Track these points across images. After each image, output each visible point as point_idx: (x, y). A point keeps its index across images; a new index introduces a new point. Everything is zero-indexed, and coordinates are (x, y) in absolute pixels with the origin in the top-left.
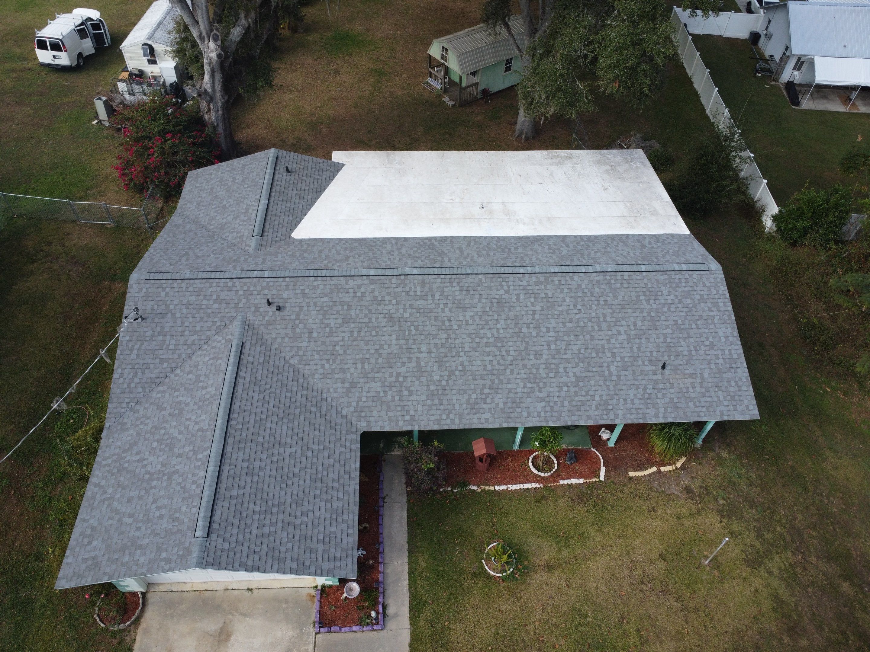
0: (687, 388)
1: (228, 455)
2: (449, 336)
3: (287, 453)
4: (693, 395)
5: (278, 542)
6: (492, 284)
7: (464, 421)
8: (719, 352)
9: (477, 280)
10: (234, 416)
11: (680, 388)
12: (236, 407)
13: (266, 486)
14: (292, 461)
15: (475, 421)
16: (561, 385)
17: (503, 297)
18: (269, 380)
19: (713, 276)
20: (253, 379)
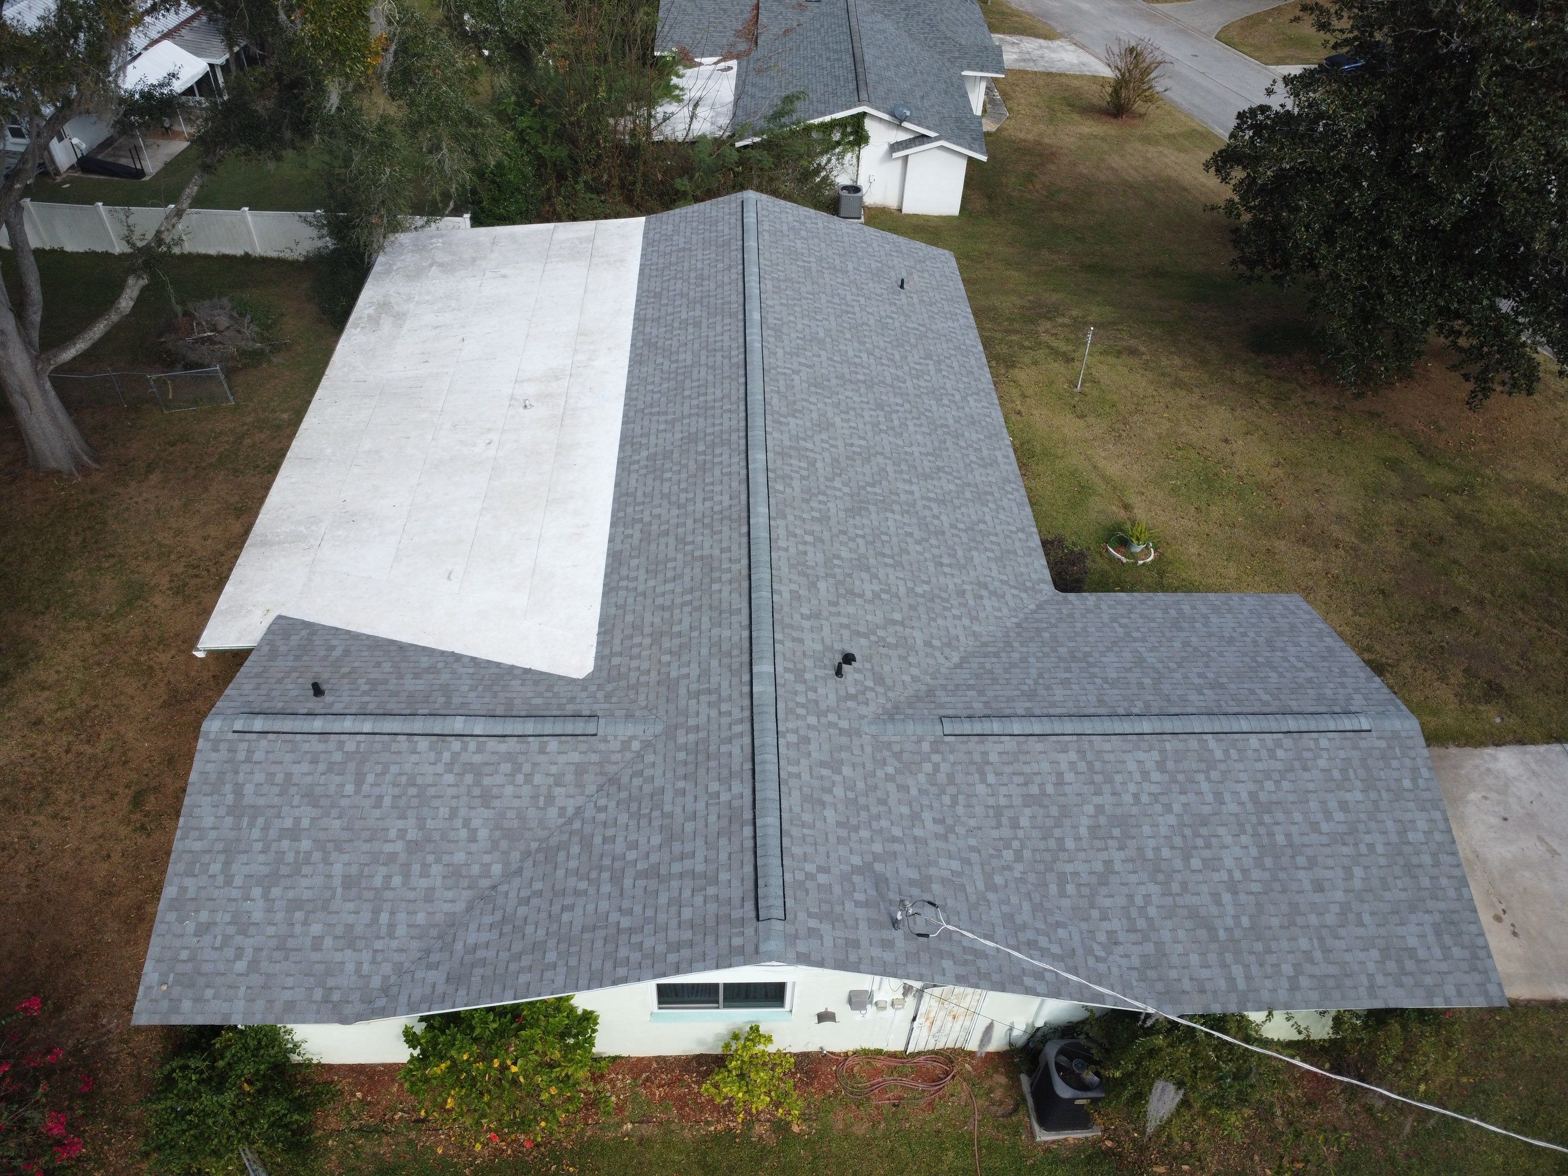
4: (934, 282)
8: (873, 242)
16: (940, 375)
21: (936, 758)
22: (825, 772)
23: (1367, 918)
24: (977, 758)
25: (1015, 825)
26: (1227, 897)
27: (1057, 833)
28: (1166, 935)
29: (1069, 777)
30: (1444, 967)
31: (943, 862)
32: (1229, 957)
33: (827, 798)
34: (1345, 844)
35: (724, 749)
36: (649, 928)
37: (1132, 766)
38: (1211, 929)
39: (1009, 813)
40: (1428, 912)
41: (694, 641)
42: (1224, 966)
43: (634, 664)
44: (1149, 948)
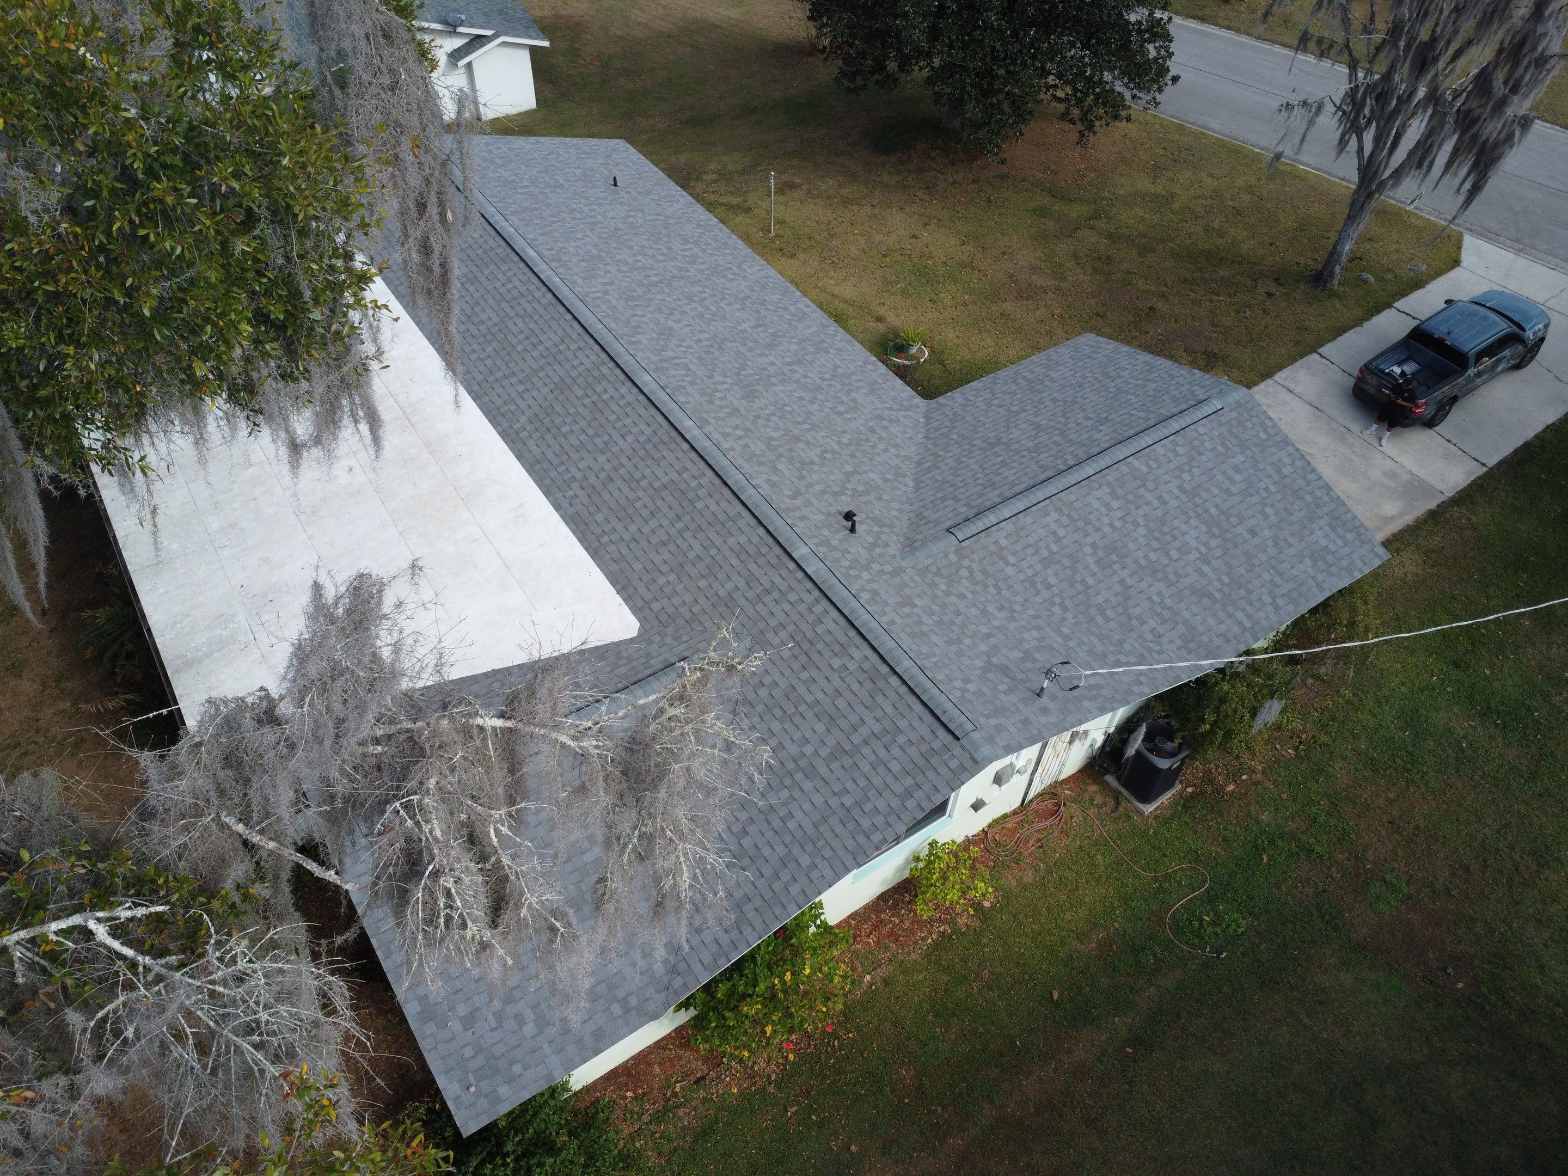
21: (965, 562)
22: (907, 610)
23: (1291, 540)
24: (993, 548)
25: (1049, 587)
26: (1206, 568)
27: (1078, 577)
28: (1186, 614)
29: (1061, 532)
30: (1347, 550)
31: (1026, 635)
32: (1230, 608)
33: (925, 629)
34: (1251, 496)
35: (820, 629)
36: (872, 794)
37: (1096, 504)
38: (1209, 595)
39: (1038, 579)
40: (1320, 518)
41: (718, 558)
42: (1231, 616)
43: (676, 601)
44: (1181, 628)
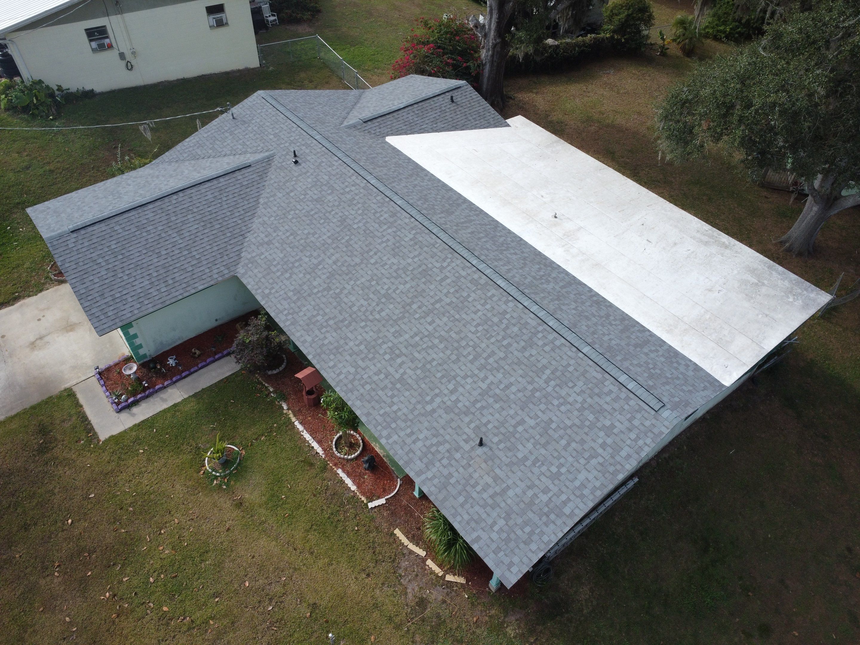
0: (477, 483)
1: (145, 209)
2: (362, 263)
3: (175, 240)
4: (475, 495)
5: (95, 272)
6: (439, 254)
7: (292, 327)
8: (555, 489)
9: (432, 241)
10: (181, 194)
11: (471, 476)
12: (189, 192)
13: (136, 242)
14: (170, 246)
15: (298, 334)
16: (384, 371)
17: (434, 270)
18: (231, 196)
19: (654, 421)
20: (223, 188)
